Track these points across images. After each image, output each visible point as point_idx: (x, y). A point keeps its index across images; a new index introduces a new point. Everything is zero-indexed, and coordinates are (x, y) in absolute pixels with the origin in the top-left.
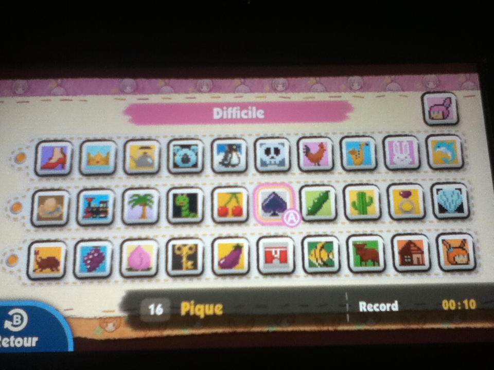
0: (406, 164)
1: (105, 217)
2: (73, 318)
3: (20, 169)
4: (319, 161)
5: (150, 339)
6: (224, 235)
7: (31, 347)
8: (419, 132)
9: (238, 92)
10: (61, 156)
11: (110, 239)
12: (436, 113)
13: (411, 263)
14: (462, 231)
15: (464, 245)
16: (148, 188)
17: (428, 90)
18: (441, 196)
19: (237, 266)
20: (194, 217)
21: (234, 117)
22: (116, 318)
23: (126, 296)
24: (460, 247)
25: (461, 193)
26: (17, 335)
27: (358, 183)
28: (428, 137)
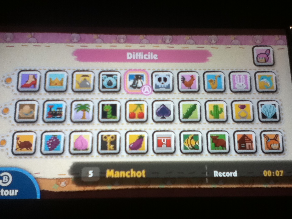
0: (243, 88)
1: (60, 117)
2: (40, 179)
3: (8, 87)
4: (191, 86)
5: (87, 191)
6: (133, 130)
7: (14, 196)
8: (250, 70)
9: (142, 43)
10: (33, 80)
11: (63, 131)
12: (261, 58)
13: (245, 148)
14: (275, 130)
15: (277, 138)
16: (86, 100)
17: (256, 45)
18: (263, 108)
19: (141, 148)
20: (114, 118)
21: (140, 58)
22: (66, 179)
23: (72, 166)
24: (274, 139)
25: (275, 107)
26: (5, 188)
27: (214, 99)
28: (256, 73)
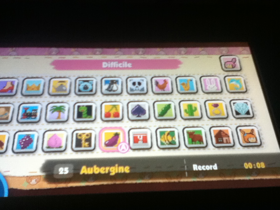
0: (214, 90)
1: (35, 118)
2: (10, 177)
4: (164, 89)
5: (59, 189)
8: (219, 74)
9: (117, 54)
10: (11, 86)
11: (37, 130)
13: (222, 142)
14: (250, 125)
15: (253, 132)
16: (62, 102)
17: (222, 55)
18: (236, 106)
19: (116, 145)
20: (90, 118)
21: (114, 66)
22: (38, 176)
24: (250, 133)
25: (247, 105)
27: (187, 99)
28: (225, 77)
